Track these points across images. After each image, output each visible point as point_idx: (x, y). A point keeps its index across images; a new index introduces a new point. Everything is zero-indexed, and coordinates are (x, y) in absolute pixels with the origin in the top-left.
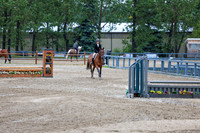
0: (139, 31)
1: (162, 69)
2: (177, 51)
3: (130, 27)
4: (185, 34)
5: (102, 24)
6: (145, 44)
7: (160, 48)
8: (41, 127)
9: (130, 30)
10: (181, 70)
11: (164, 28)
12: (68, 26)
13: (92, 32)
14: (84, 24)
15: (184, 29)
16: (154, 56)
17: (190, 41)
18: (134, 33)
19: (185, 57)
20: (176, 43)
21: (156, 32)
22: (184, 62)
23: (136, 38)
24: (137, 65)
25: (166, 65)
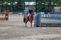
0: (38, 5)
1: (46, 18)
2: (51, 11)
3: (35, 3)
4: (54, 6)
5: (25, 2)
6: (40, 9)
7: (45, 10)
8: (4, 37)
9: (35, 4)
10: (52, 18)
11: (47, 4)
12: (14, 3)
13: (22, 5)
14: (19, 2)
15: (53, 4)
16: (43, 13)
17: (55, 8)
18: (36, 6)
19: (54, 13)
20: (51, 9)
21: (44, 5)
22: (53, 15)
23: (37, 7)
24: (37, 16)
25: (47, 16)
